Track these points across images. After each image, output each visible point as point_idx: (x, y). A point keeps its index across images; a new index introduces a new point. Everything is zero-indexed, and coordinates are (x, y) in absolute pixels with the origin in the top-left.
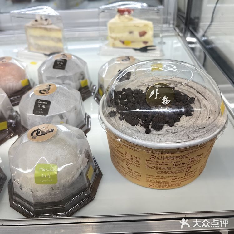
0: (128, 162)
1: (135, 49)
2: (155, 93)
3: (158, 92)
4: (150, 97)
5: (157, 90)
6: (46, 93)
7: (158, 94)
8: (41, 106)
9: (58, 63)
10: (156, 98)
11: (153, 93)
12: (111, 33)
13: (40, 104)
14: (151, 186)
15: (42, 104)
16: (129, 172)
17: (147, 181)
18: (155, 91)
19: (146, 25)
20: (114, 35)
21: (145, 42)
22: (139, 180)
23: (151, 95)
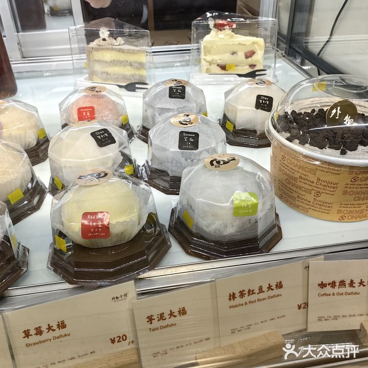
0: (319, 192)
1: (240, 75)
2: (337, 112)
3: (340, 111)
4: (331, 117)
5: (339, 108)
6: (189, 123)
7: (340, 112)
8: (188, 139)
9: (175, 91)
10: (337, 118)
11: (334, 111)
12: (205, 55)
13: (185, 136)
14: (342, 219)
15: (189, 137)
16: (315, 206)
17: (339, 211)
18: (337, 109)
19: (254, 43)
20: (209, 58)
21: (252, 66)
22: (327, 213)
23: (332, 115)
